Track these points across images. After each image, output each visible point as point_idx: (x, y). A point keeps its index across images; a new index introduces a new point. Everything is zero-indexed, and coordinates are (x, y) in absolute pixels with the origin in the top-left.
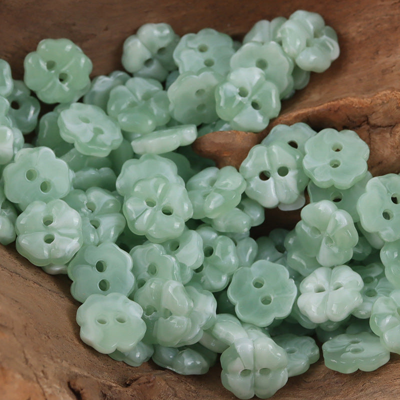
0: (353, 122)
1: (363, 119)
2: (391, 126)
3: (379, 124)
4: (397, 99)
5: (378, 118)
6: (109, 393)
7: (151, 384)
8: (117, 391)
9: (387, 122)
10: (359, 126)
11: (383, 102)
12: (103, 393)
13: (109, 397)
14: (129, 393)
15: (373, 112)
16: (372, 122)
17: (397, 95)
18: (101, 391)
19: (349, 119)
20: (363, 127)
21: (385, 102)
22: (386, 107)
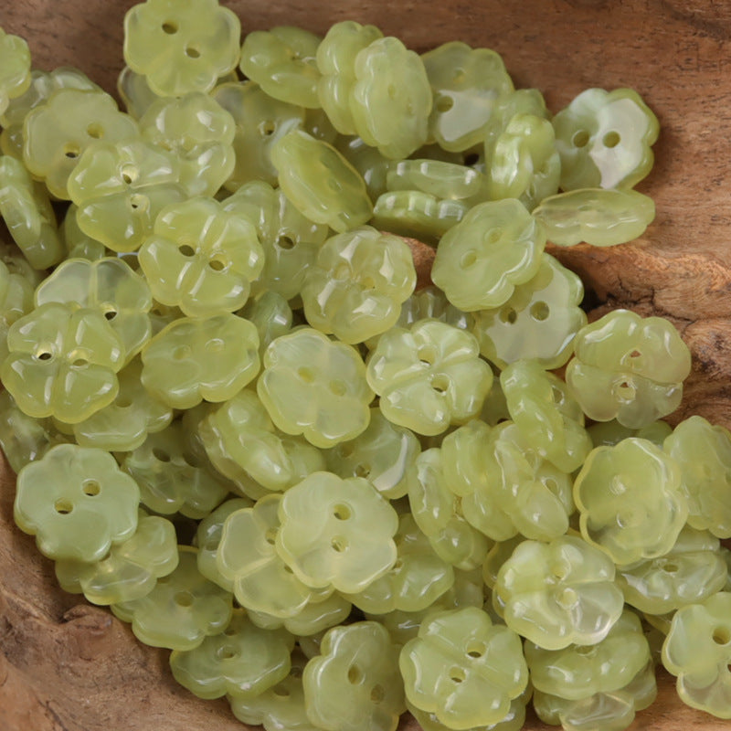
0: (628, 292)
1: (645, 291)
2: (688, 320)
3: (669, 310)
4: (712, 276)
5: (670, 299)
6: (19, 625)
7: (98, 633)
8: (35, 627)
9: (683, 311)
10: (635, 303)
11: (687, 274)
12: (7, 621)
13: (16, 632)
14: (55, 636)
15: (666, 286)
16: (660, 302)
17: (714, 270)
18: (4, 617)
19: (621, 284)
20: (641, 306)
21: (691, 274)
22: (689, 285)
